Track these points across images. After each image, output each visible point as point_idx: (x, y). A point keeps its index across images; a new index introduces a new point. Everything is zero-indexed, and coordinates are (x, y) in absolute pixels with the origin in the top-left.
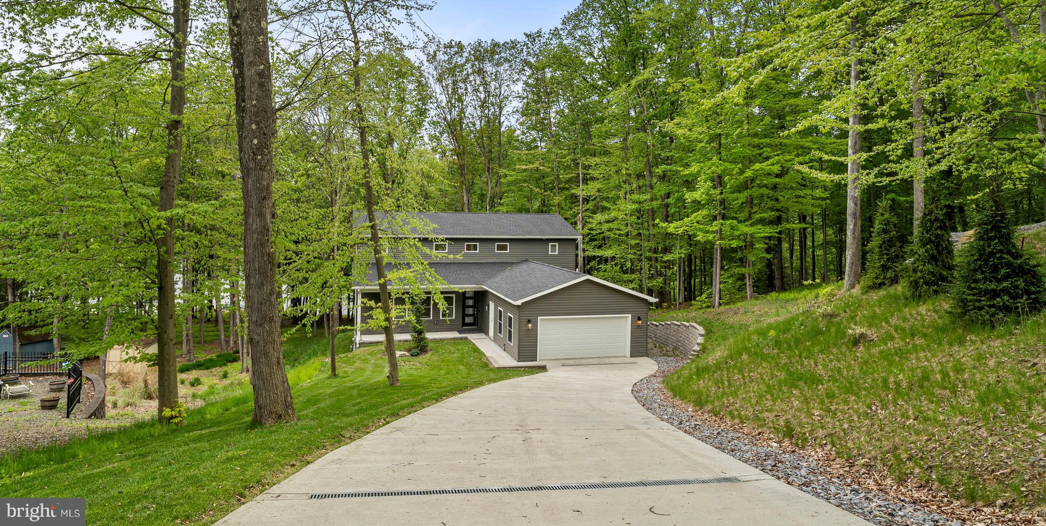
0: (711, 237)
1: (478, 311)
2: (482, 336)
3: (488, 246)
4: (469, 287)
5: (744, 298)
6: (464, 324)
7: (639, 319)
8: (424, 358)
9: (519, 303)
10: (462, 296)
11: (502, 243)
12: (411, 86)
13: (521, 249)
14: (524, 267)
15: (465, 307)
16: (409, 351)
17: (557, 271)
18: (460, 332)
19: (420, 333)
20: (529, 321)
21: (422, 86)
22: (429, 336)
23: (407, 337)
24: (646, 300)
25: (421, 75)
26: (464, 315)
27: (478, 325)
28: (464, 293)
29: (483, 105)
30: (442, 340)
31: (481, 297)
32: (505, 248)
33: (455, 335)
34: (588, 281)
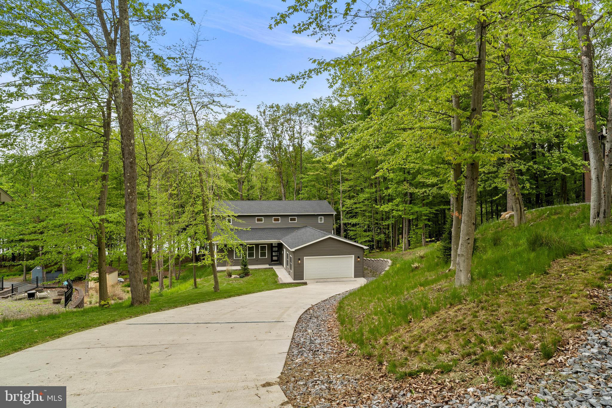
0: (400, 213)
1: (280, 254)
2: (280, 267)
3: (285, 219)
4: (274, 241)
5: (421, 246)
6: (272, 260)
7: (359, 257)
8: (246, 279)
9: (293, 250)
10: (271, 246)
11: (292, 217)
12: (252, 129)
13: (303, 220)
14: (303, 230)
15: (272, 251)
16: (239, 275)
17: (317, 232)
18: (270, 265)
19: (245, 266)
20: (299, 259)
21: (258, 130)
22: (250, 267)
23: (239, 268)
24: (362, 248)
25: (258, 123)
26: (272, 256)
27: (279, 262)
28: (272, 244)
29: (292, 138)
30: (259, 269)
31: (280, 246)
32: (294, 220)
33: (267, 266)
34: (330, 238)
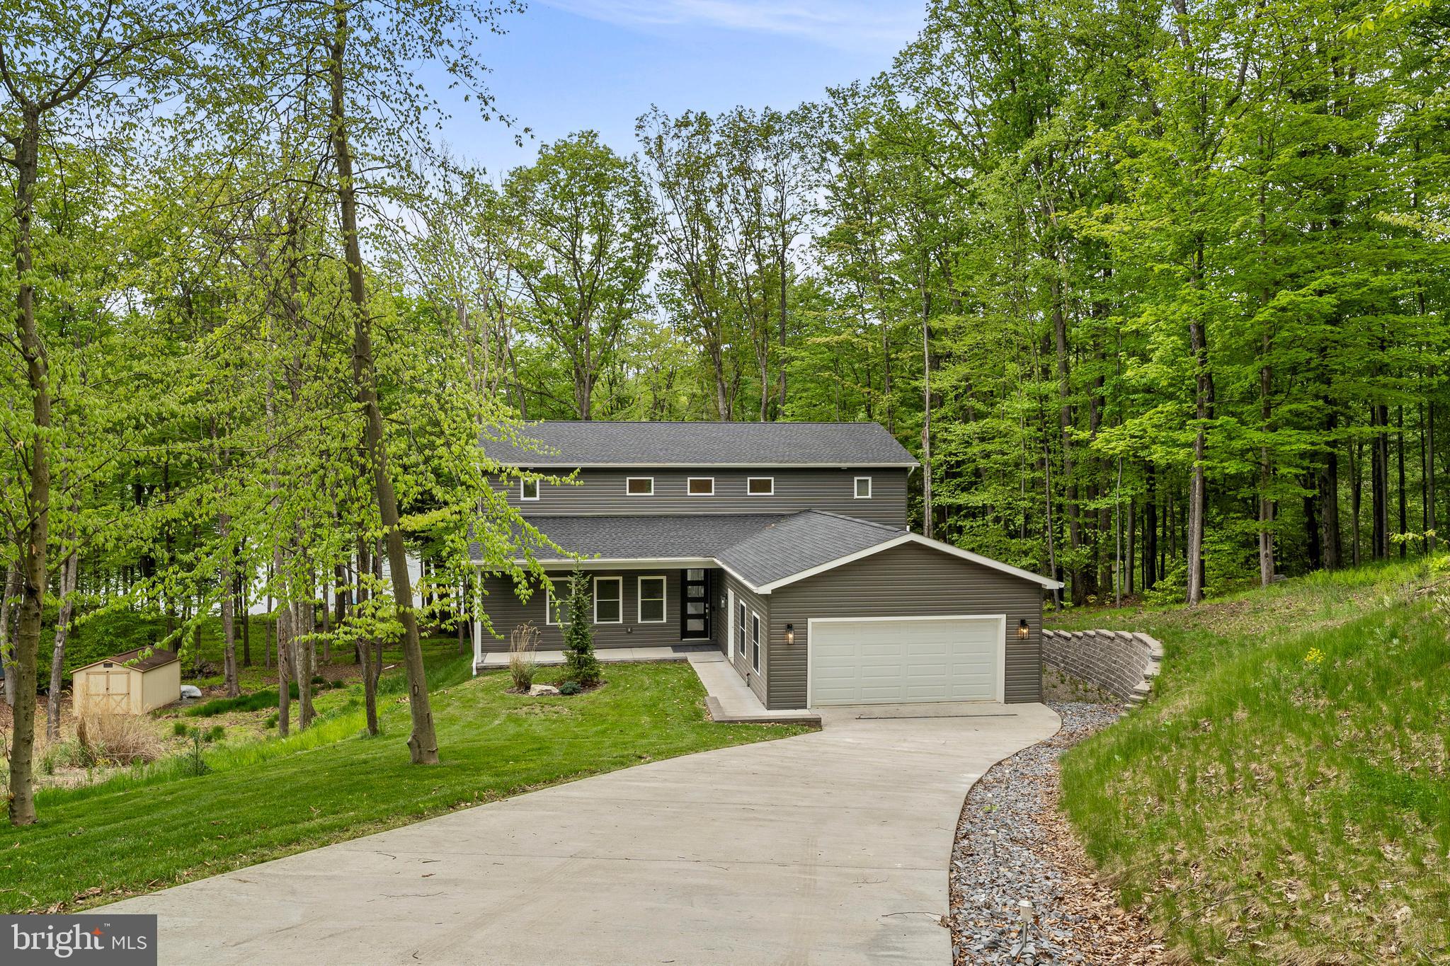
0: (1181, 454)
1: (712, 608)
2: (718, 655)
3: (733, 482)
4: (692, 561)
5: (1255, 583)
6: (685, 633)
7: (1023, 624)
8: (584, 699)
9: (766, 589)
10: (679, 578)
11: (760, 476)
12: (620, 204)
13: (797, 487)
14: (800, 522)
15: (685, 600)
16: (559, 683)
17: (856, 528)
18: (676, 648)
19: (583, 650)
20: (790, 627)
21: (641, 205)
22: (600, 655)
23: (559, 657)
24: (1038, 586)
25: (639, 183)
26: (685, 617)
27: (711, 638)
28: (684, 572)
29: (753, 230)
30: (636, 663)
31: (714, 580)
32: (765, 486)
33: (667, 653)
34: (912, 545)
